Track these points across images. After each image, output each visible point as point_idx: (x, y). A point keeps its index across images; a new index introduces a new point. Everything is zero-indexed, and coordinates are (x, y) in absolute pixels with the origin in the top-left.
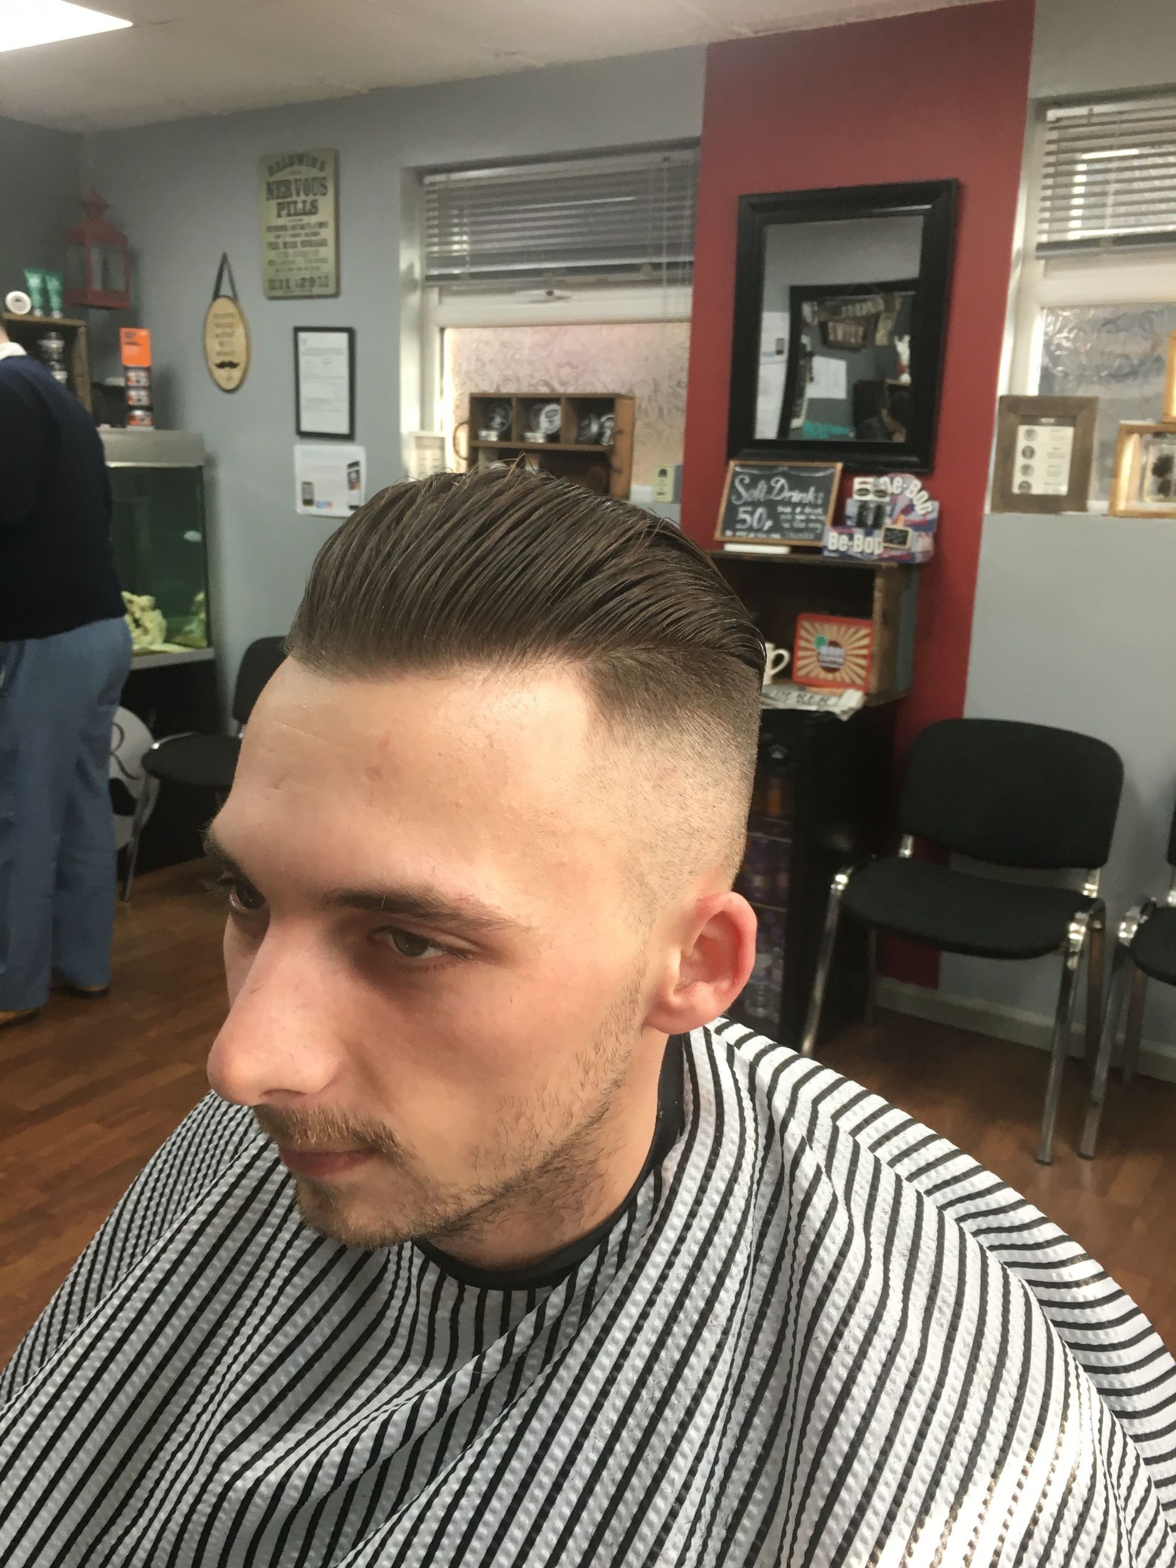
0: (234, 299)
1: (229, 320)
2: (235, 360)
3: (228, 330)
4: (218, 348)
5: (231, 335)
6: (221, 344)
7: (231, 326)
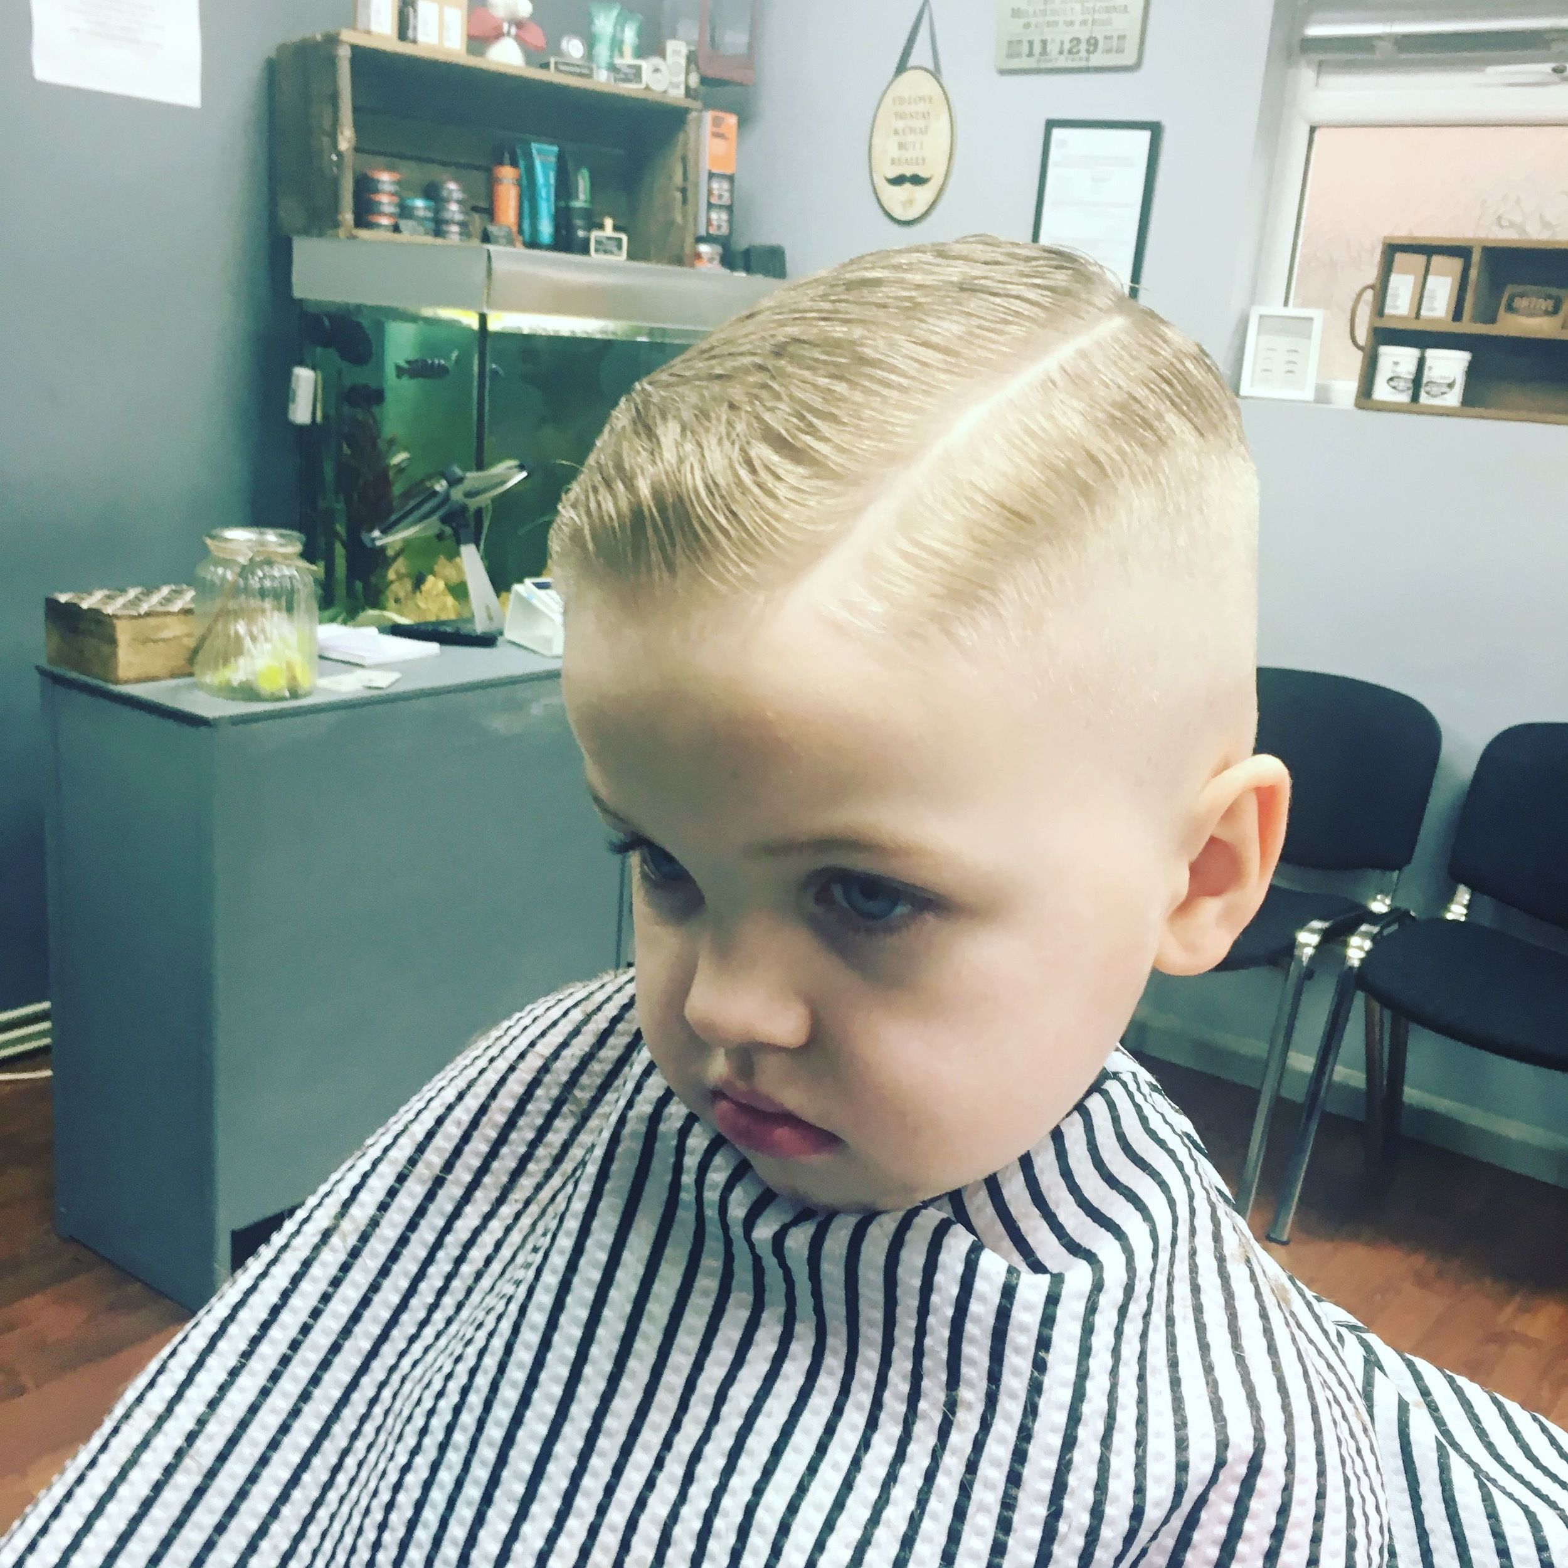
0: (936, 73)
1: (922, 107)
2: (923, 174)
3: (919, 123)
4: (894, 152)
5: (924, 131)
6: (901, 146)
7: (925, 116)
